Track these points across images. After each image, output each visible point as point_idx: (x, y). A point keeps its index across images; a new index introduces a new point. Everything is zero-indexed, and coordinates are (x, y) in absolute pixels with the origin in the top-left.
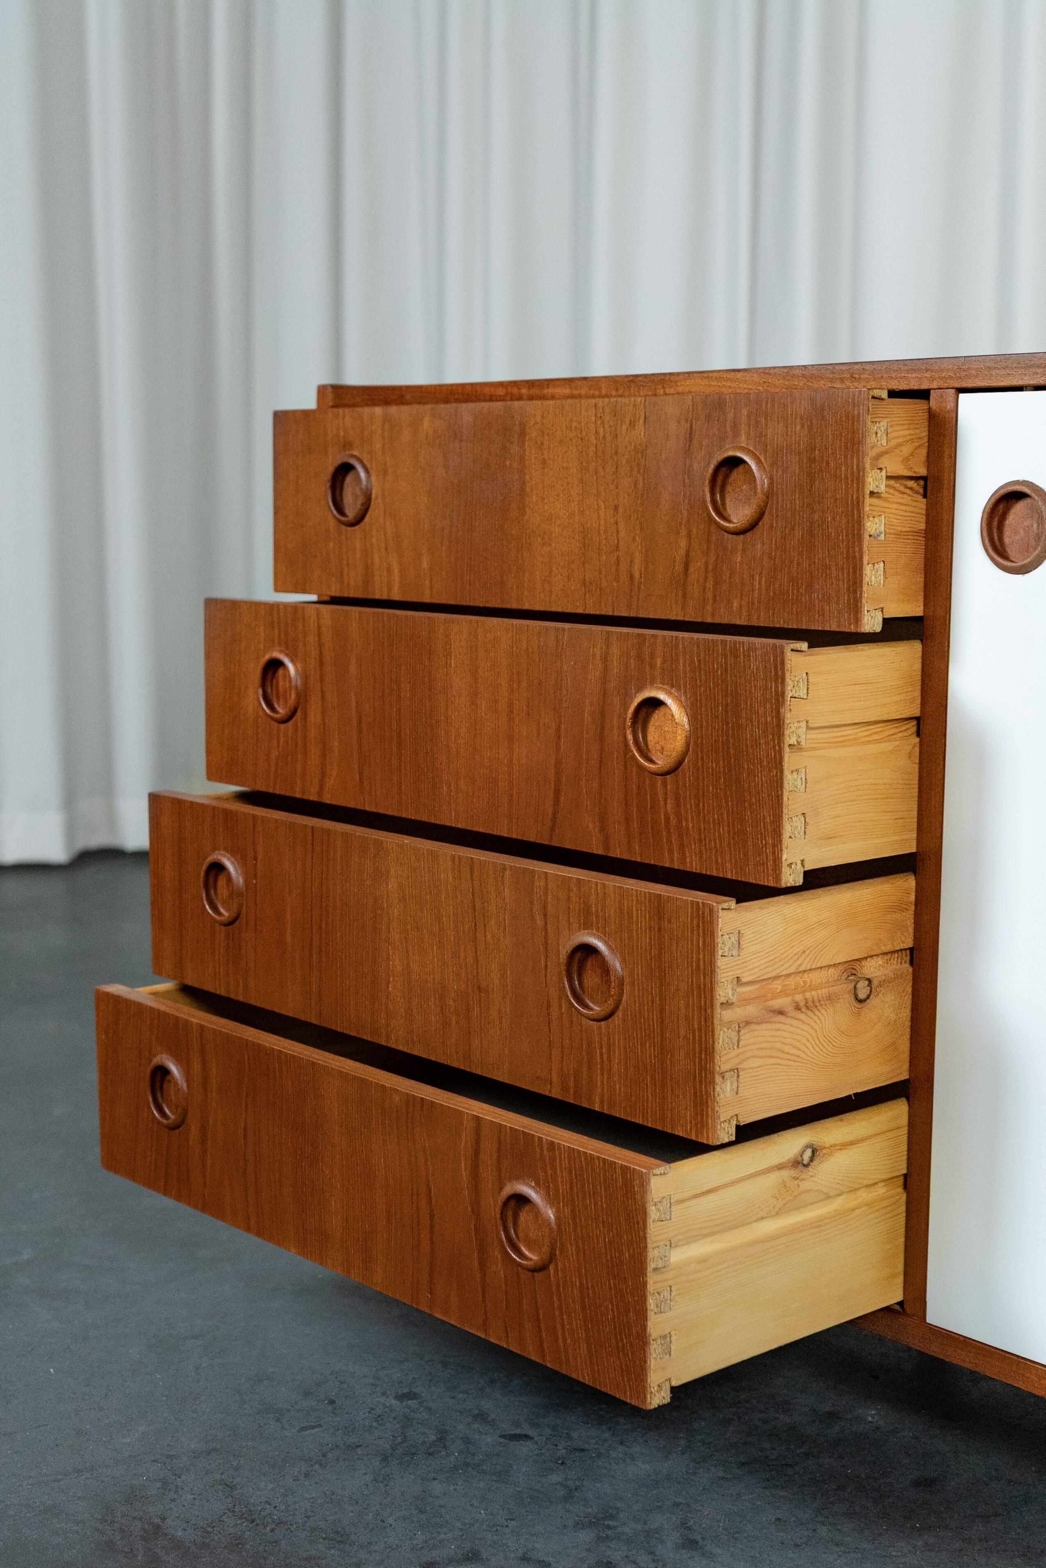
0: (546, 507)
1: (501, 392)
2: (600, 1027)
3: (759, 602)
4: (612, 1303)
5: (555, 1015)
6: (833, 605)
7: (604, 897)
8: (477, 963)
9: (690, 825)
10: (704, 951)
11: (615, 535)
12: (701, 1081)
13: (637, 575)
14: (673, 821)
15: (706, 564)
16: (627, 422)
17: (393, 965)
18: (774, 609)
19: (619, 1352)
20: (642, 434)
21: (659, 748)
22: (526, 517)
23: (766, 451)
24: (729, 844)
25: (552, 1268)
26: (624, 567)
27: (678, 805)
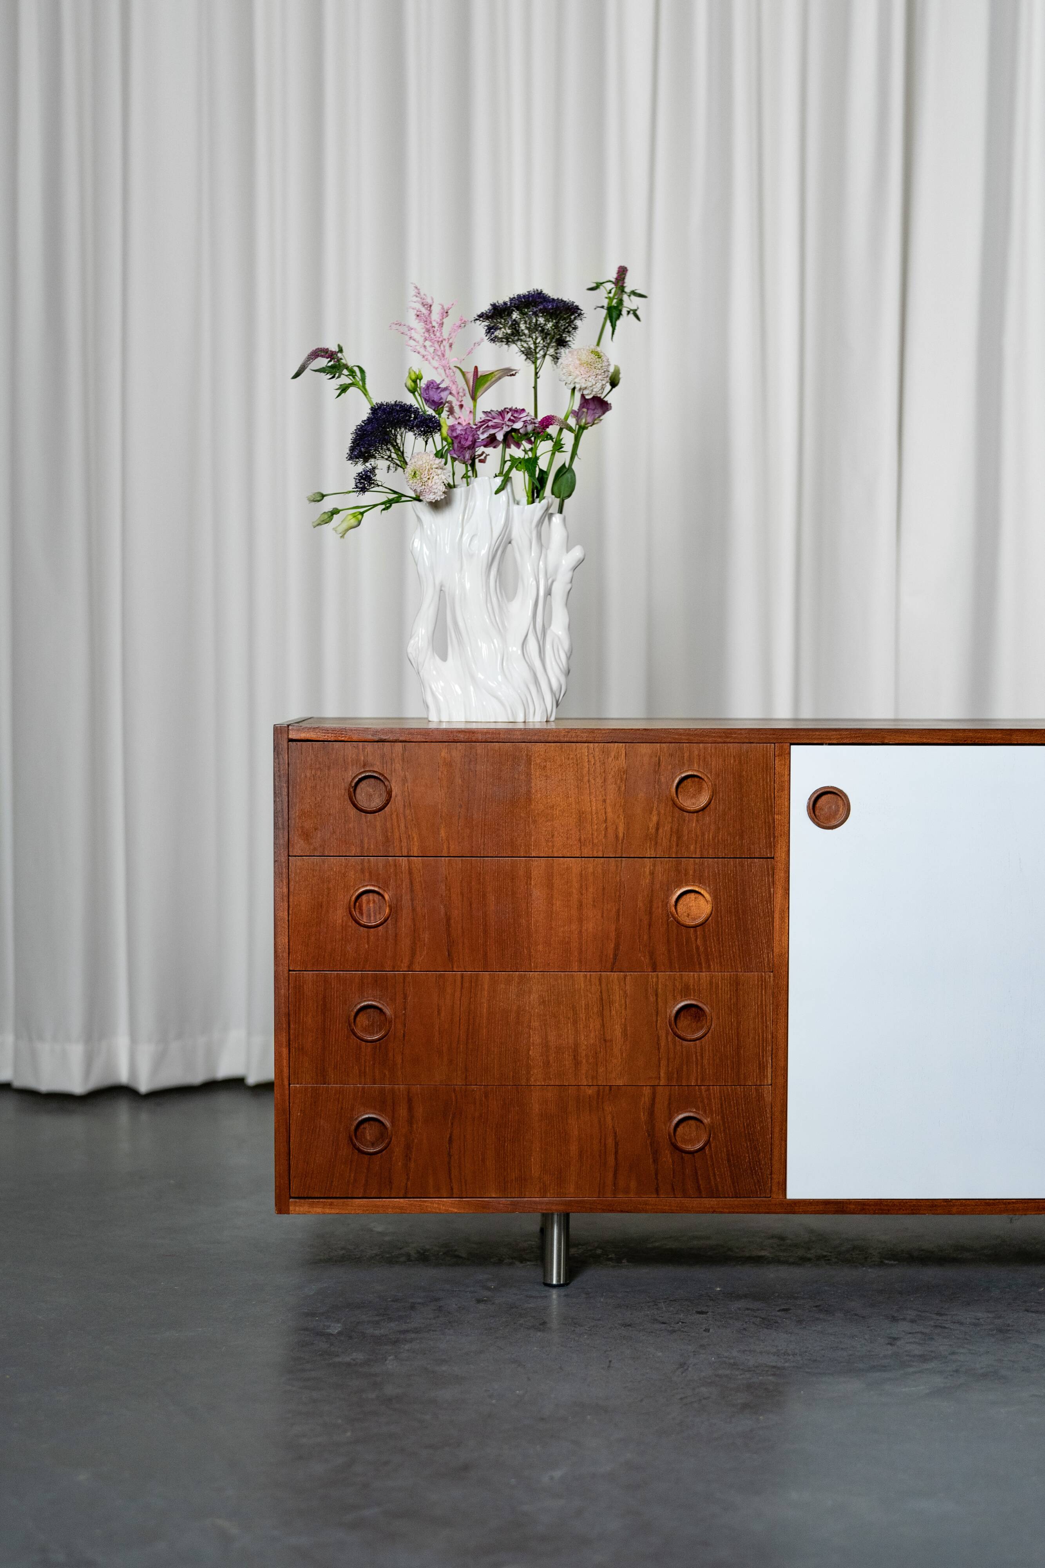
0: (549, 801)
1: (461, 737)
2: (696, 1044)
3: (709, 846)
4: (748, 1153)
5: (663, 1043)
6: (756, 846)
7: (699, 980)
8: (604, 1028)
9: (713, 950)
10: (765, 996)
11: (604, 815)
12: (763, 1056)
13: (621, 835)
14: (702, 949)
15: (671, 828)
16: (613, 756)
17: (533, 1040)
18: (718, 848)
19: (753, 1175)
20: (624, 762)
21: (685, 914)
22: (532, 807)
23: (711, 772)
24: (740, 955)
25: (707, 1149)
26: (611, 831)
27: (705, 941)
